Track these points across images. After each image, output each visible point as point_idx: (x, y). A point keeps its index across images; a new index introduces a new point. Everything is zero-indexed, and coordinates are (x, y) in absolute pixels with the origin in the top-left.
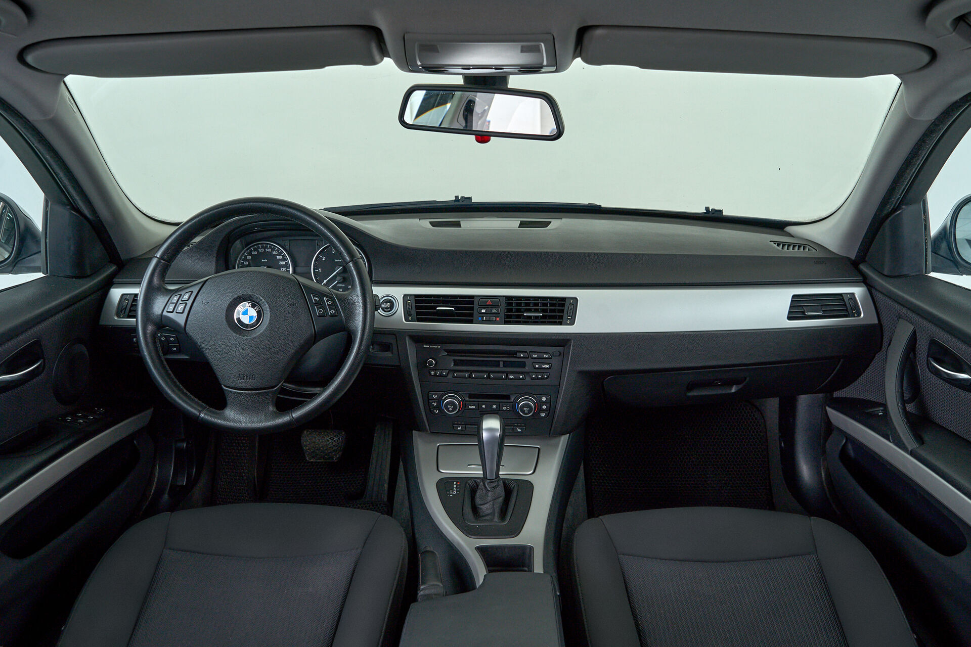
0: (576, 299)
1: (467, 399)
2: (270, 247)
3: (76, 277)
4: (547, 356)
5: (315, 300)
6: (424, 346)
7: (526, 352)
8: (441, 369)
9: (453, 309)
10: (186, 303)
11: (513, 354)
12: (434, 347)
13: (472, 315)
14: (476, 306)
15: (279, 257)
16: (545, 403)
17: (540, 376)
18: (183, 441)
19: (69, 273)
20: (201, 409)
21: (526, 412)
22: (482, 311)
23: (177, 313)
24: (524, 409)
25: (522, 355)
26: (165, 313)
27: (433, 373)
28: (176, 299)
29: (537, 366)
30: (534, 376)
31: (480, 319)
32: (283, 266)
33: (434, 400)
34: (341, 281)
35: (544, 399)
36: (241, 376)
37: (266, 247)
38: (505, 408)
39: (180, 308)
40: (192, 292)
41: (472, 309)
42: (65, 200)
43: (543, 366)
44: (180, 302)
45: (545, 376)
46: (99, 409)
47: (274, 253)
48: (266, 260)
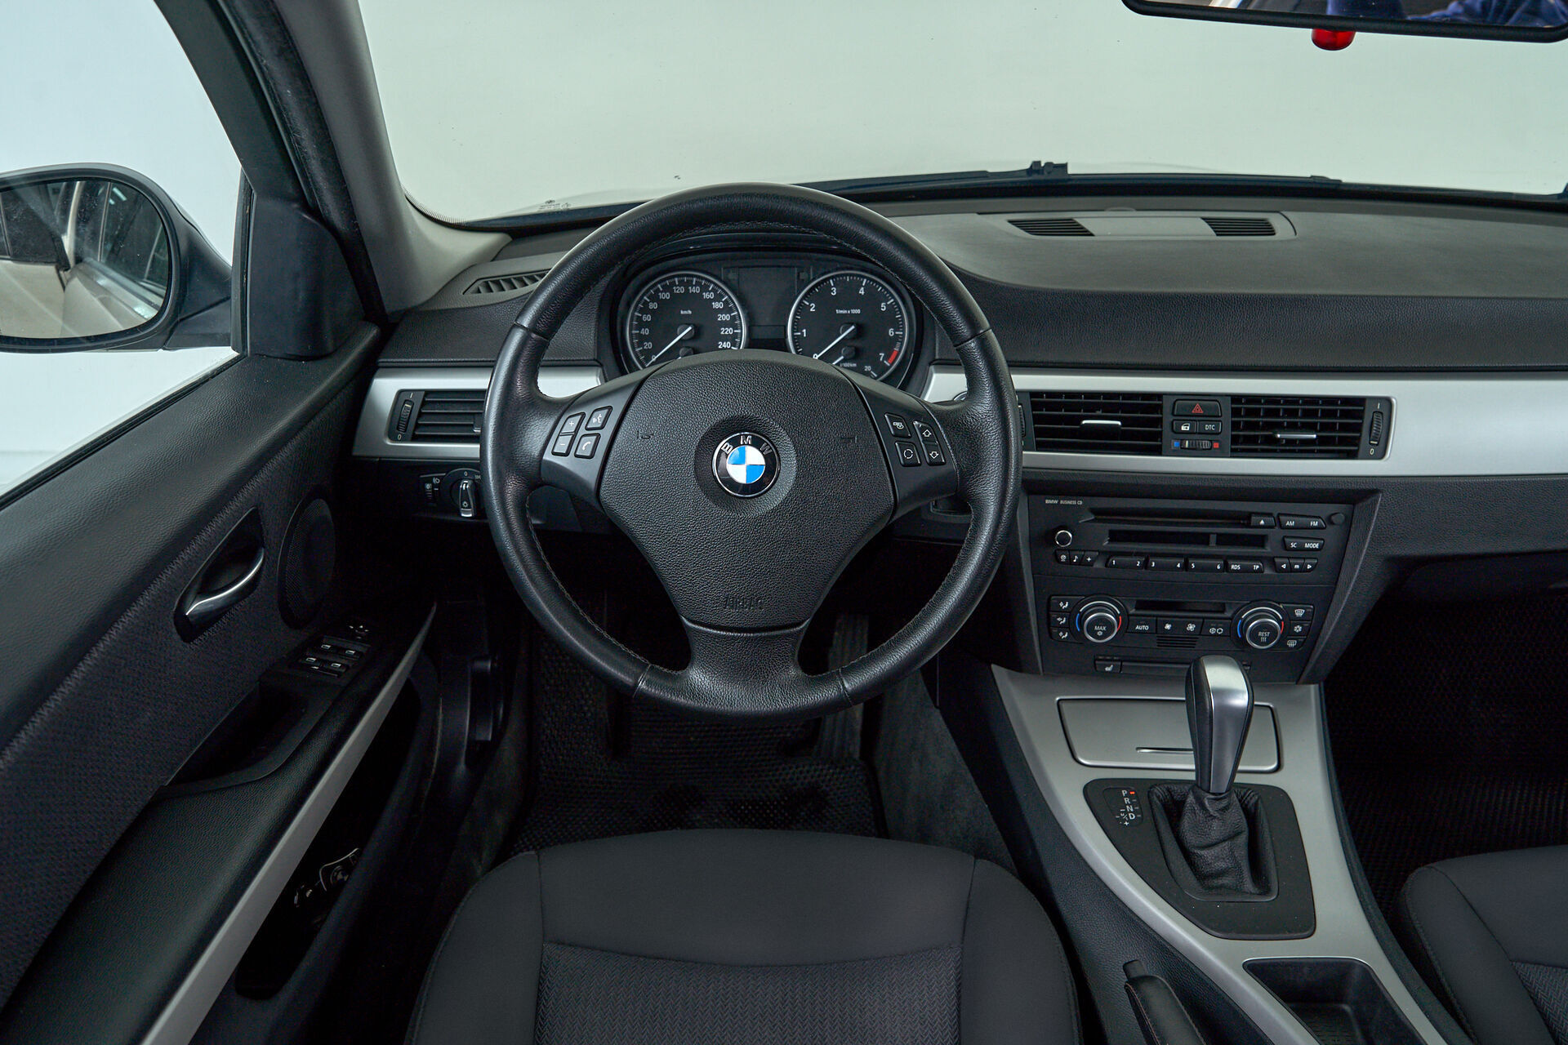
0: (1387, 402)
1: (1132, 611)
2: (698, 284)
3: (308, 359)
4: (1316, 524)
5: (895, 428)
6: (1047, 502)
7: (1270, 515)
8: (1081, 550)
9: (1119, 423)
10: (598, 436)
11: (1245, 519)
12: (1070, 502)
13: (1158, 436)
14: (1167, 418)
15: (717, 305)
16: (1300, 621)
17: (1297, 566)
18: (484, 658)
19: (292, 350)
20: (639, 671)
21: (1264, 639)
22: (1183, 428)
23: (576, 456)
24: (1260, 634)
25: (1262, 522)
26: (548, 457)
27: (1063, 558)
28: (572, 424)
29: (1293, 545)
30: (1284, 566)
31: (1176, 444)
32: (726, 324)
33: (1062, 613)
34: (851, 356)
35: (1299, 613)
36: (730, 602)
37: (689, 283)
38: (1212, 631)
39: (586, 446)
40: (610, 408)
41: (1158, 422)
42: (290, 189)
43: (1307, 546)
44: (582, 431)
45: (1309, 567)
46: (356, 627)
47: (706, 295)
48: (690, 312)
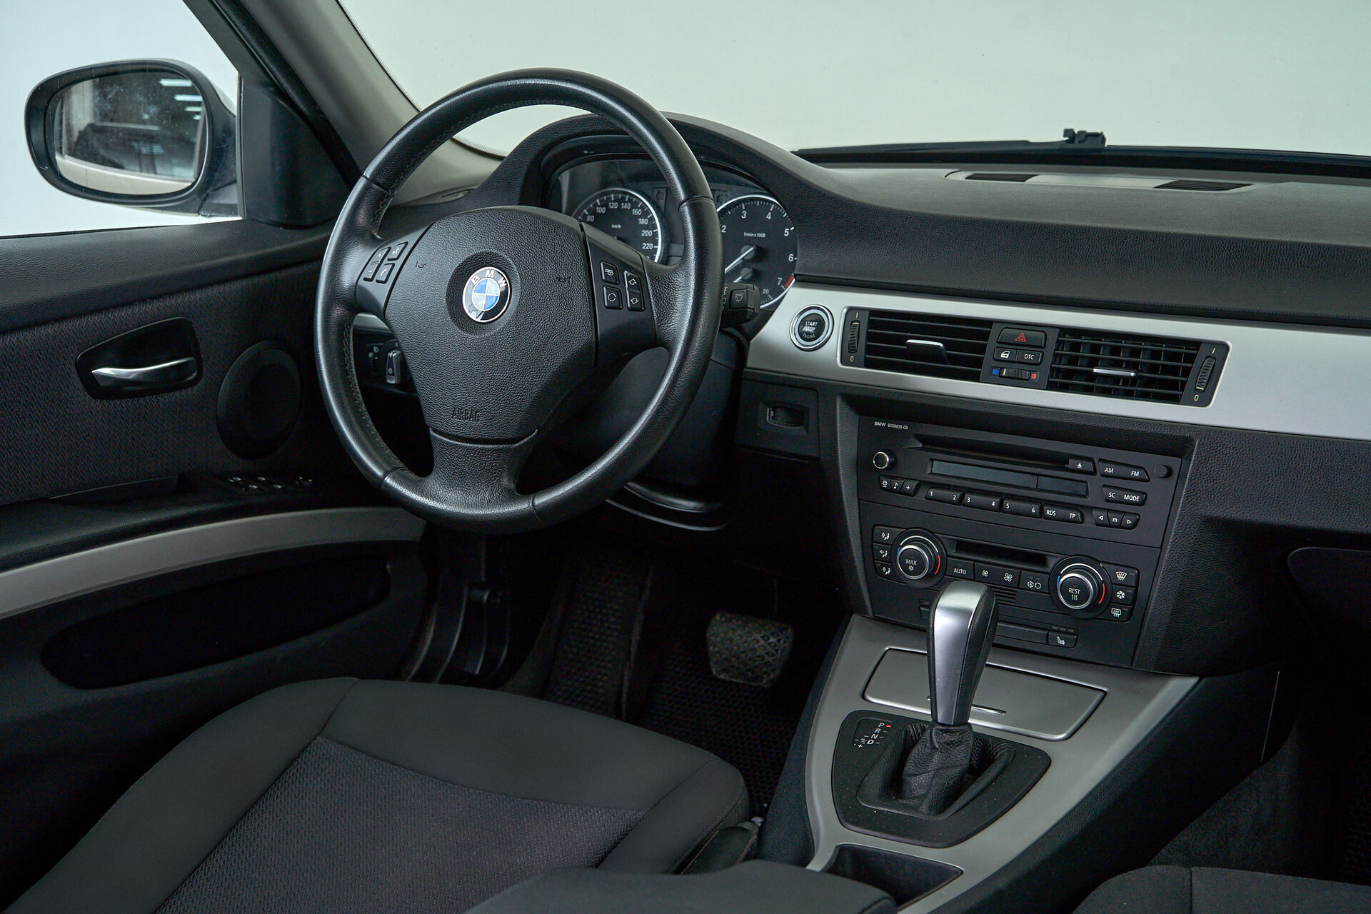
0: (1224, 348)
1: (953, 552)
2: (630, 201)
3: (286, 226)
4: (1137, 474)
5: (606, 273)
6: (876, 424)
7: (1091, 460)
8: (902, 478)
9: (941, 345)
10: (394, 265)
11: (1060, 462)
12: (896, 426)
13: (979, 363)
14: (991, 344)
15: (643, 222)
16: (1122, 585)
17: (1115, 520)
18: (483, 587)
19: (274, 218)
20: (389, 469)
21: (1075, 597)
22: (1003, 355)
23: (378, 281)
24: (1070, 590)
25: (1080, 466)
26: (361, 282)
27: (885, 483)
28: (380, 255)
29: (1111, 495)
30: (1101, 518)
31: (995, 372)
33: (884, 544)
34: (749, 276)
35: (1121, 576)
36: (457, 413)
37: (623, 200)
38: (1030, 584)
39: (382, 274)
40: (407, 243)
41: (982, 349)
42: (266, 79)
43: (1126, 497)
44: (386, 261)
45: (1129, 522)
46: (306, 479)
47: (635, 212)
48: (619, 226)
